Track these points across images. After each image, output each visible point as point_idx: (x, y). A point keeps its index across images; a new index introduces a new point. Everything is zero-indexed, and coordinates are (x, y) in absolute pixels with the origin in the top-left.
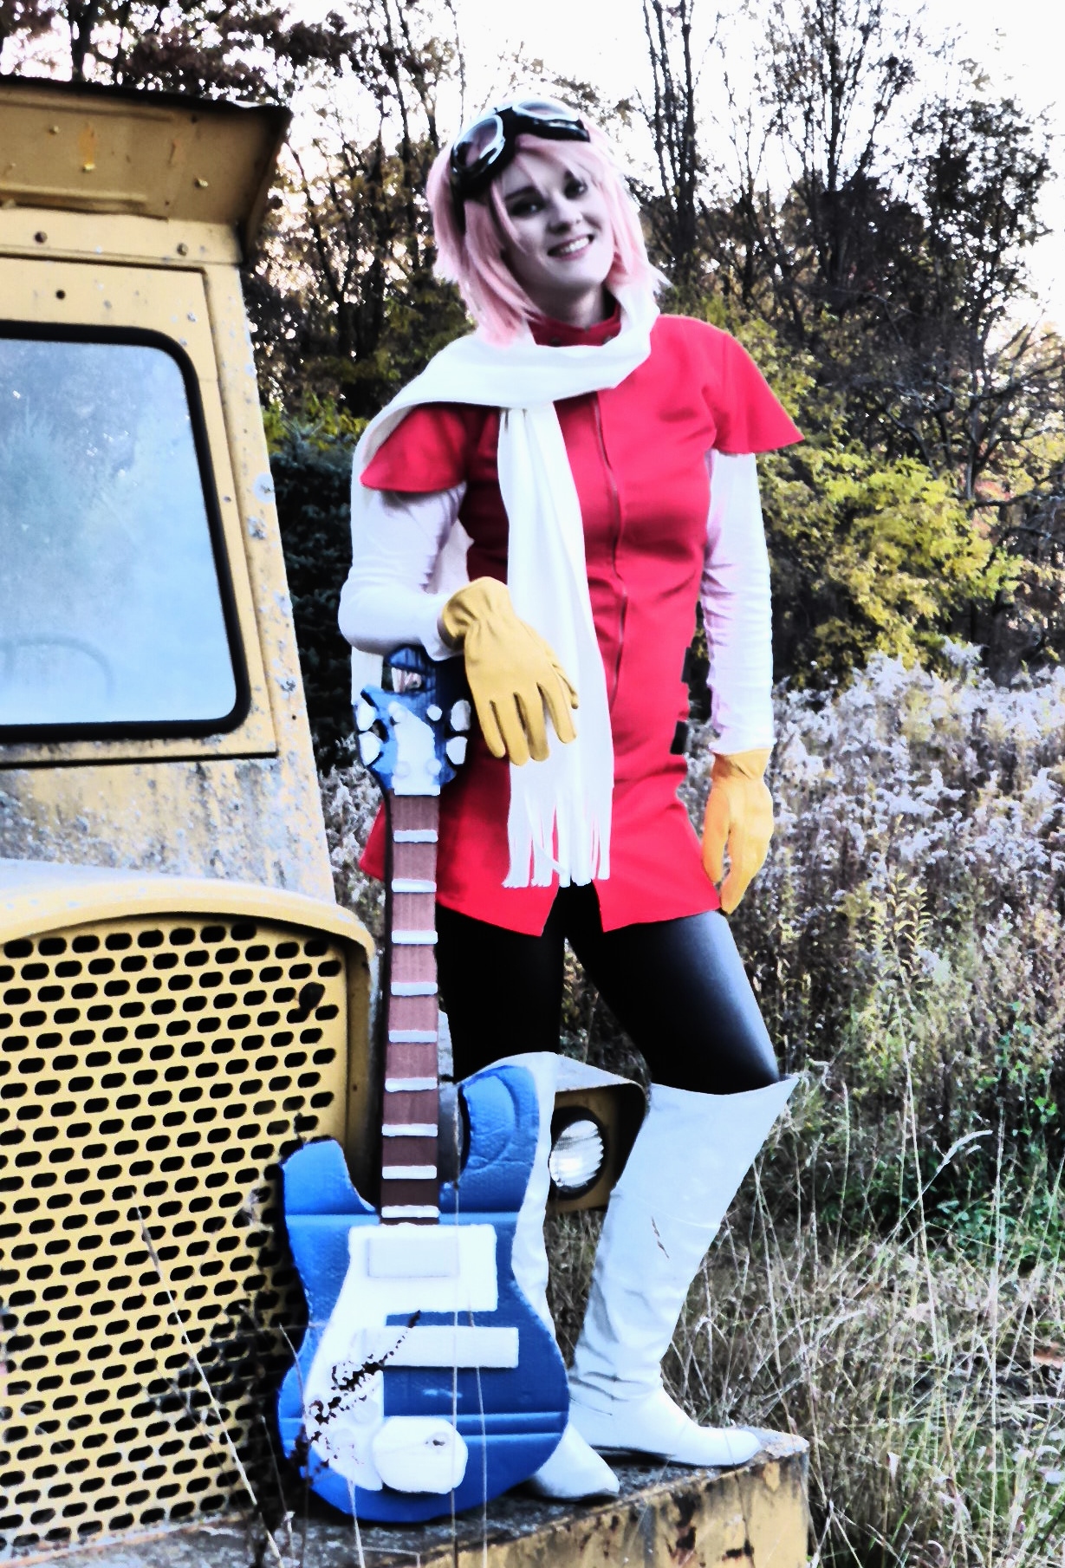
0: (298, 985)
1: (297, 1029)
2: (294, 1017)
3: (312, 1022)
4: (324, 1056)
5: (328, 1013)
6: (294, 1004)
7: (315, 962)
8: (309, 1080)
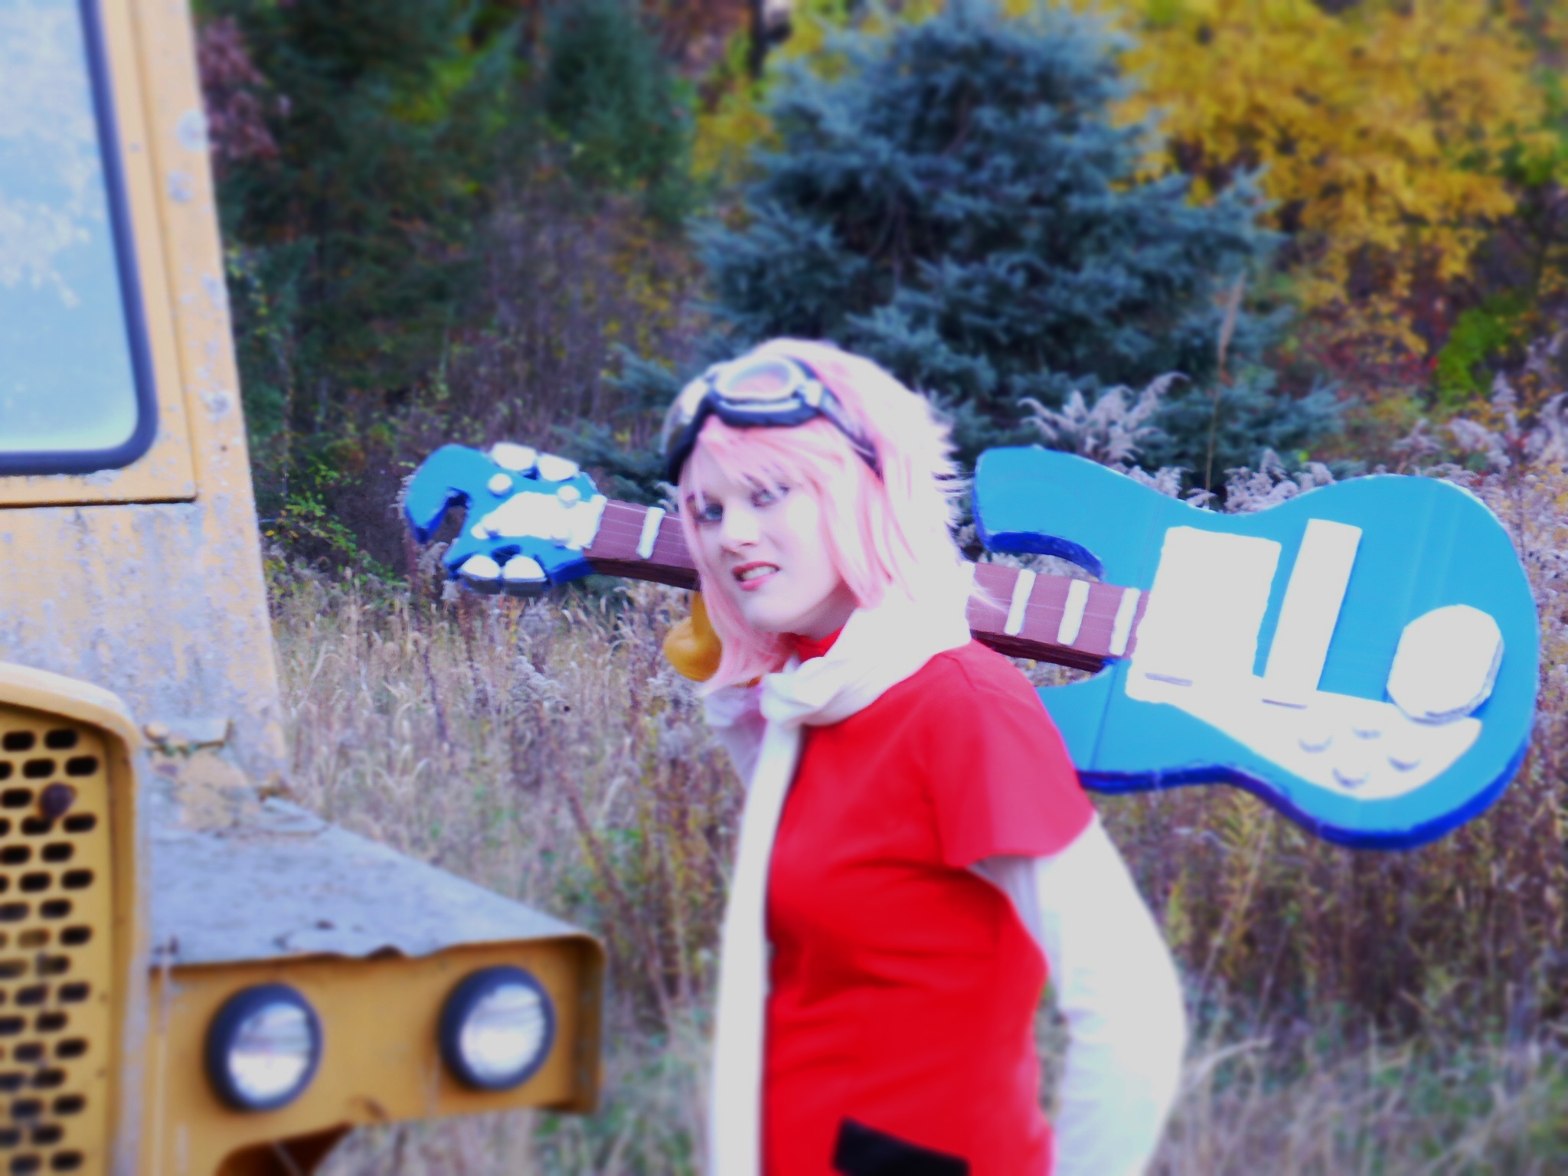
0: (37, 785)
1: (37, 843)
2: (31, 827)
3: (58, 835)
4: (79, 879)
5: (81, 823)
6: (30, 811)
7: (61, 757)
8: (58, 908)
